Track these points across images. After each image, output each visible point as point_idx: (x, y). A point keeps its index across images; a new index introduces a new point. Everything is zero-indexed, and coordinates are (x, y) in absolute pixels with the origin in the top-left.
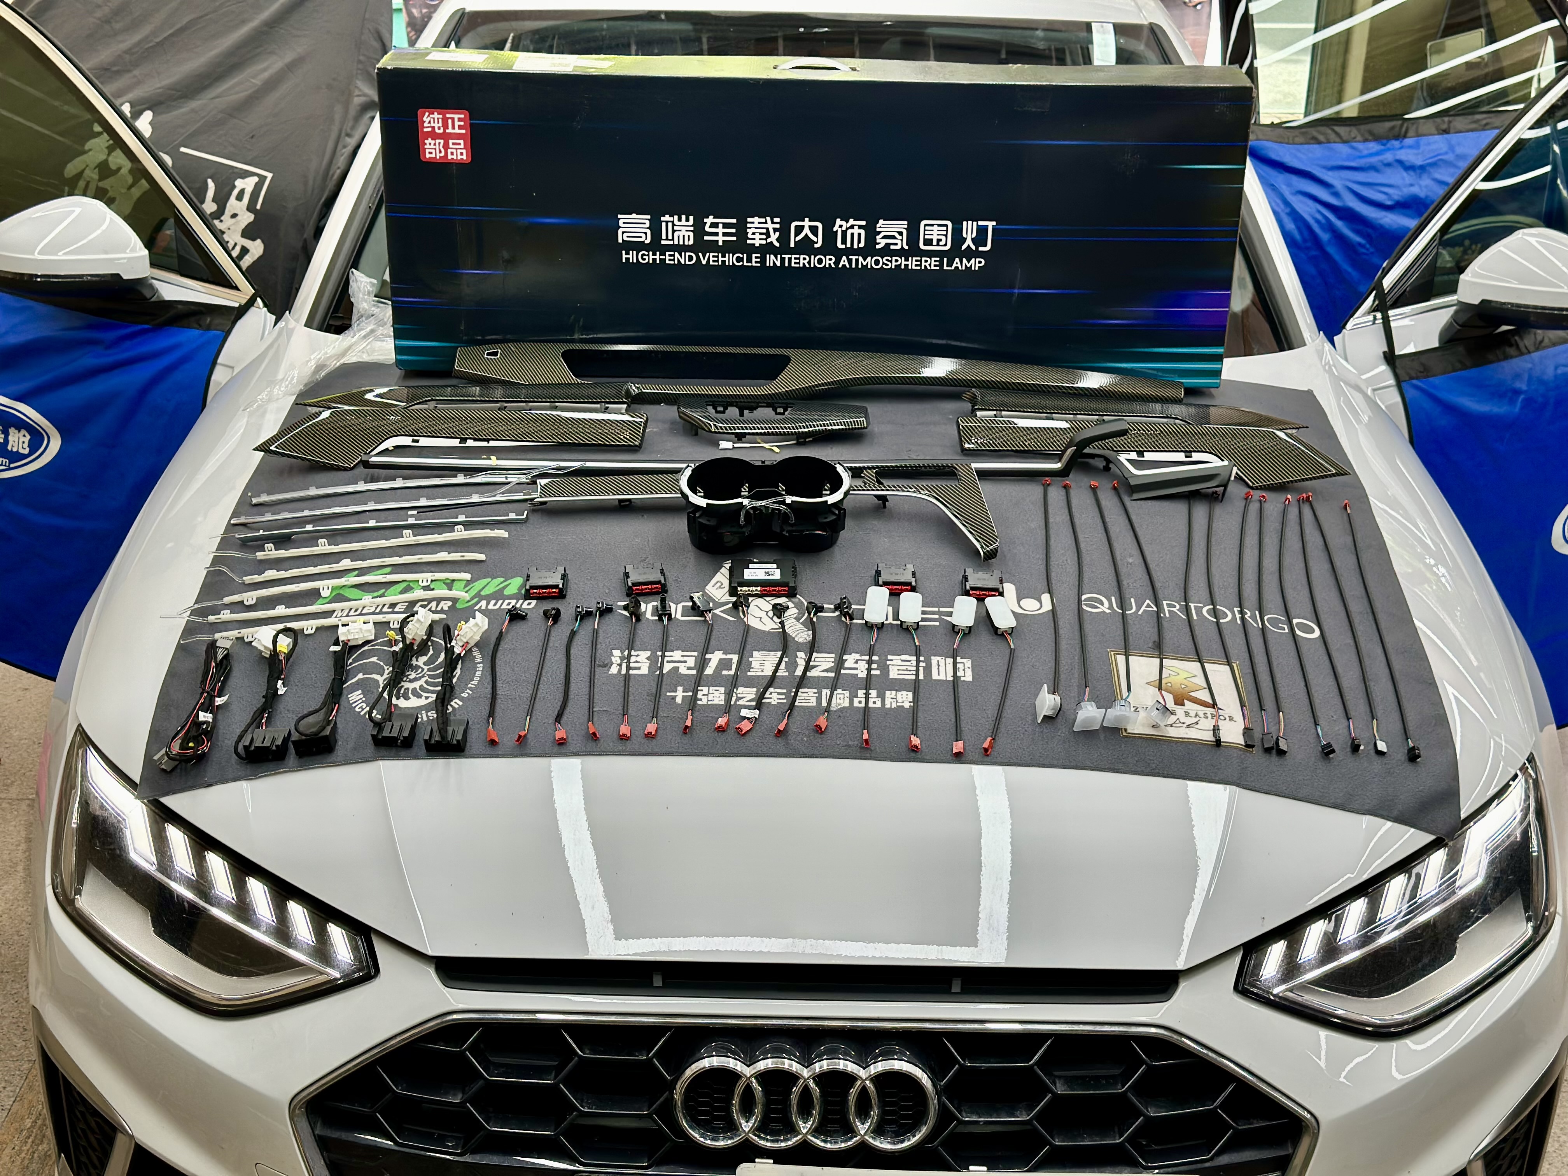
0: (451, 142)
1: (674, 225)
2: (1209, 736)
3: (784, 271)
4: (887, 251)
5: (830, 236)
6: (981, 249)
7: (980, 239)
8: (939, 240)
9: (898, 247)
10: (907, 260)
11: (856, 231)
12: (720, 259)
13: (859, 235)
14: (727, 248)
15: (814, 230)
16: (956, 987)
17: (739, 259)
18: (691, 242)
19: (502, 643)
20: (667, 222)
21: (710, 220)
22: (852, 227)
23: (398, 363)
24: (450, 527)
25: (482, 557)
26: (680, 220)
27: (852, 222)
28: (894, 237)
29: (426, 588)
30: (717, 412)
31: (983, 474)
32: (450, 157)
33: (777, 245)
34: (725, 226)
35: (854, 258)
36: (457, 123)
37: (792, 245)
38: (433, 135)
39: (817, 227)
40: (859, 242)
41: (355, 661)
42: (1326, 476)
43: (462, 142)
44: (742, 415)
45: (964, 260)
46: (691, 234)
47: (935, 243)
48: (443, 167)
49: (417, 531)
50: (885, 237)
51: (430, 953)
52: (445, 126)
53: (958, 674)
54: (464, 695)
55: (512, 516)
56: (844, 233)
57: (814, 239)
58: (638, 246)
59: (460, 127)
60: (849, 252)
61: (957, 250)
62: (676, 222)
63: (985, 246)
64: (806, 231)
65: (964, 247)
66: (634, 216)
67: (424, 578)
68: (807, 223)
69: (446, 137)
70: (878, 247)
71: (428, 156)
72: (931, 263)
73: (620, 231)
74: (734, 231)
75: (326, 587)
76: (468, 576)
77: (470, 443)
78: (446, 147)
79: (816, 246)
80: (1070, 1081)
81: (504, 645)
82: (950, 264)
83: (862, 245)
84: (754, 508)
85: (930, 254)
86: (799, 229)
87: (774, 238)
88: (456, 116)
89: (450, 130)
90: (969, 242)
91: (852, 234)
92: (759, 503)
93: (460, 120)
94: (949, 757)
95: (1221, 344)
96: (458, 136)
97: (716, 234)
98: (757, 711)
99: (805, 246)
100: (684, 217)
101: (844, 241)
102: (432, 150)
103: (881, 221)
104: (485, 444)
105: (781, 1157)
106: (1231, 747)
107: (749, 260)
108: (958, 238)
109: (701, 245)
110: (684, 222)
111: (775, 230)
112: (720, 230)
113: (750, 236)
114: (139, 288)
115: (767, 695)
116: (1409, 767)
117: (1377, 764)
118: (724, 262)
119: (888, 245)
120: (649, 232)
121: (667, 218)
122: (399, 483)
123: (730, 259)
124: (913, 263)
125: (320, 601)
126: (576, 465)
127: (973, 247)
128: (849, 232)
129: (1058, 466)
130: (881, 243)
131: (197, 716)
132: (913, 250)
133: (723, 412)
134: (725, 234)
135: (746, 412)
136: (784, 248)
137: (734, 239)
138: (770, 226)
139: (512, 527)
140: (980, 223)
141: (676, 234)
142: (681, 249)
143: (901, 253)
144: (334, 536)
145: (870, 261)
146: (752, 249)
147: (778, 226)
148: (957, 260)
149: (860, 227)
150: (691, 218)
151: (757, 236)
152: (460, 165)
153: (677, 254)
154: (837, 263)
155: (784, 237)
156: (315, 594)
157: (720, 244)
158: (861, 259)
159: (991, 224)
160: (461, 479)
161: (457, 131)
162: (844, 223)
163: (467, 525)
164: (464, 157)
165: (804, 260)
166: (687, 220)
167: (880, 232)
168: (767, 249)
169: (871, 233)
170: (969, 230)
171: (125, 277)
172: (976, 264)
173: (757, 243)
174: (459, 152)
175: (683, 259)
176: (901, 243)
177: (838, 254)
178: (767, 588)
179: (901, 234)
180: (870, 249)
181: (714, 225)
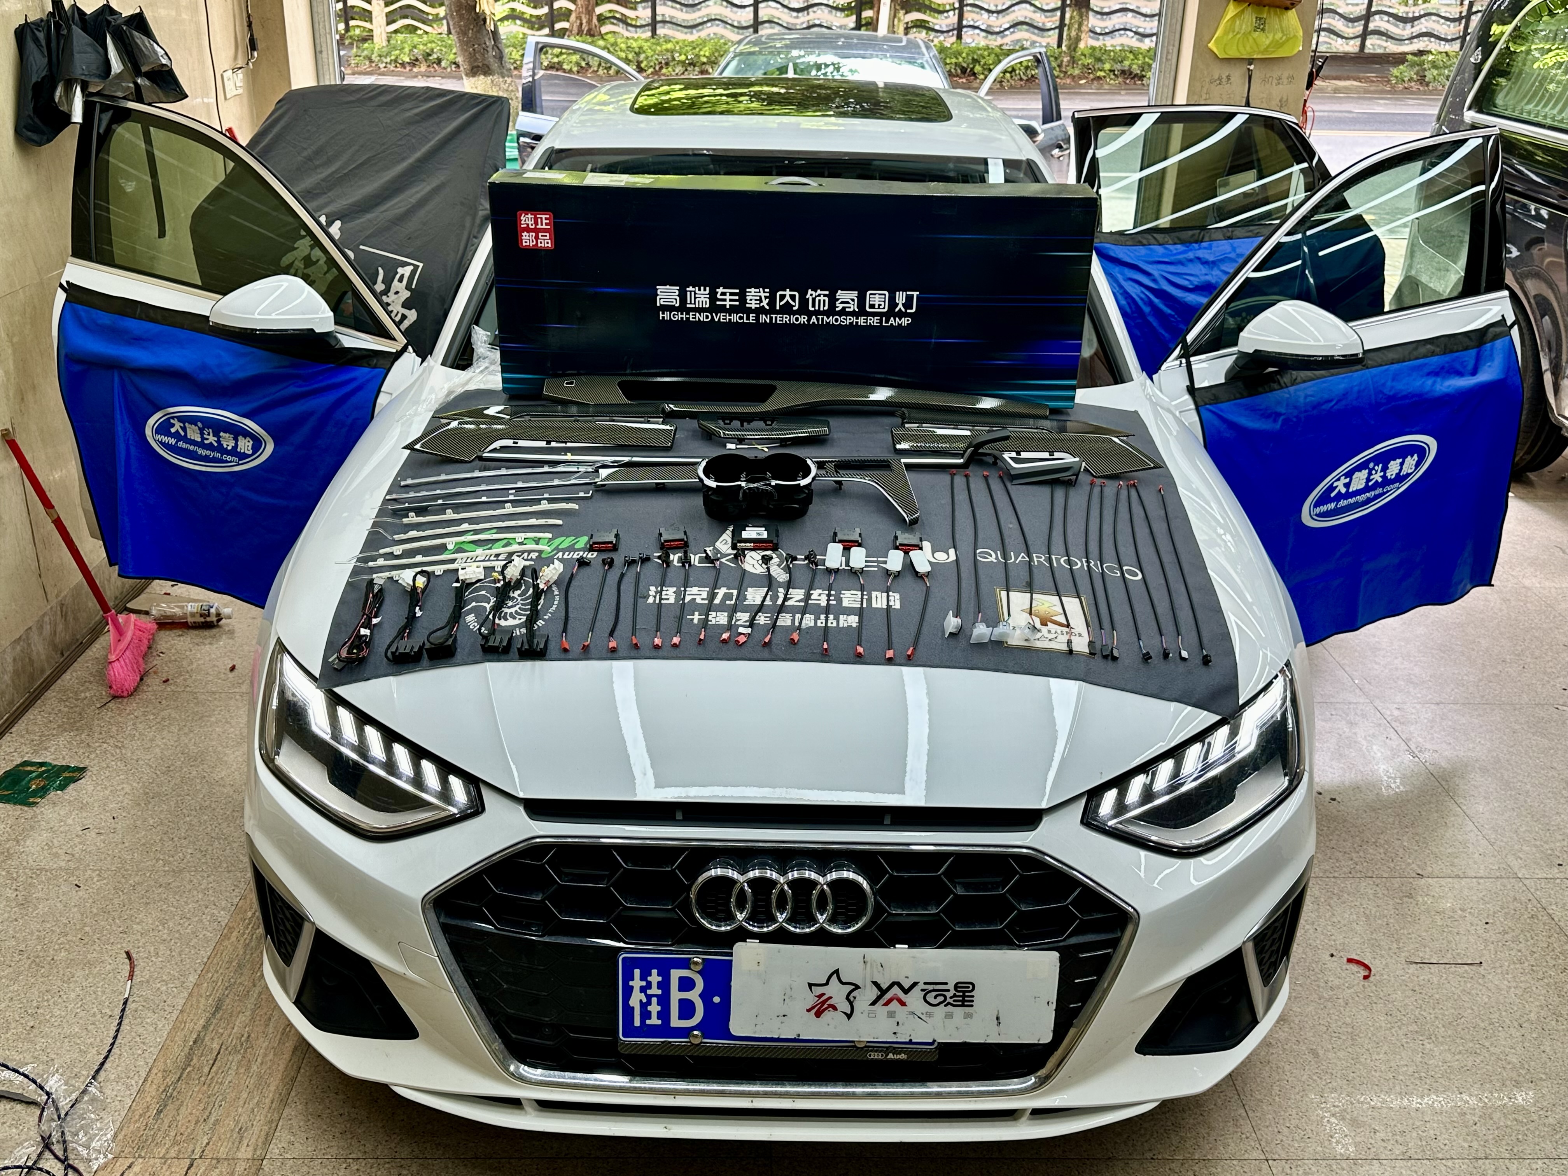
0: (540, 234)
1: (695, 294)
2: (1064, 647)
3: (772, 326)
4: (843, 312)
5: (804, 302)
6: (909, 311)
7: (908, 304)
8: (880, 305)
9: (851, 310)
10: (857, 318)
11: (822, 298)
12: (728, 317)
13: (824, 301)
14: (733, 310)
15: (793, 297)
16: (887, 821)
17: (741, 318)
18: (708, 306)
19: (573, 582)
20: (691, 292)
21: (720, 290)
22: (819, 295)
23: (504, 389)
24: (538, 502)
25: (560, 522)
26: (700, 290)
27: (819, 292)
28: (848, 303)
29: (521, 544)
30: (725, 424)
31: (909, 467)
32: (539, 245)
33: (767, 307)
34: (731, 294)
35: (820, 317)
36: (544, 221)
37: (778, 308)
38: (528, 230)
39: (795, 296)
40: (824, 306)
41: (470, 594)
42: (1147, 469)
43: (548, 234)
44: (742, 425)
45: (897, 319)
46: (708, 300)
47: (877, 306)
48: (535, 252)
49: (515, 504)
50: (842, 303)
51: (521, 795)
52: (536, 223)
53: (891, 603)
54: (546, 617)
55: (582, 494)
56: (814, 300)
57: (793, 303)
58: (671, 308)
59: (546, 224)
60: (817, 313)
61: (892, 312)
62: (697, 292)
63: (912, 308)
64: (788, 298)
65: (897, 310)
66: (668, 287)
67: (520, 536)
68: (788, 292)
69: (537, 231)
70: (837, 309)
71: (524, 244)
72: (874, 321)
73: (658, 297)
74: (737, 298)
75: (451, 543)
76: (550, 535)
77: (553, 444)
78: (537, 238)
79: (795, 308)
80: (967, 887)
81: (574, 583)
82: (887, 322)
83: (826, 308)
84: (749, 489)
85: (874, 314)
86: (782, 297)
87: (765, 303)
88: (544, 217)
89: (539, 226)
90: (900, 306)
91: (819, 301)
92: (752, 485)
93: (546, 219)
94: (883, 661)
95: (1074, 377)
96: (545, 230)
97: (725, 300)
98: (750, 629)
99: (787, 309)
100: (702, 288)
101: (814, 306)
102: (527, 240)
103: (839, 291)
104: (563, 445)
105: (764, 938)
106: (1080, 654)
107: (748, 319)
108: (893, 304)
109: (715, 308)
110: (702, 292)
111: (766, 297)
112: (728, 297)
113: (748, 301)
114: (327, 339)
115: (757, 618)
116: (1204, 669)
117: (1182, 666)
118: (730, 320)
119: (844, 308)
120: (678, 298)
121: (691, 288)
122: (503, 471)
123: (735, 318)
124: (861, 321)
125: (447, 552)
126: (626, 459)
127: (903, 310)
128: (817, 299)
129: (961, 461)
130: (839, 306)
131: (359, 631)
132: (862, 311)
133: (729, 424)
134: (731, 300)
135: (745, 424)
136: (772, 310)
137: (737, 303)
138: (763, 295)
139: (581, 502)
140: (908, 293)
141: (697, 300)
142: (700, 310)
143: (853, 313)
144: (456, 508)
145: (832, 320)
146: (749, 311)
147: (768, 295)
148: (892, 319)
149: (825, 295)
150: (708, 289)
151: (753, 302)
152: (546, 250)
153: (697, 314)
154: (809, 320)
155: (772, 303)
156: (443, 548)
157: (728, 307)
158: (825, 318)
159: (916, 294)
160: (546, 469)
161: (544, 227)
162: (813, 293)
163: (550, 501)
164: (549, 245)
165: (786, 319)
166: (705, 290)
167: (838, 300)
168: (760, 311)
169: (833, 300)
170: (901, 298)
171: (317, 331)
172: (905, 321)
173: (753, 306)
174: (546, 242)
175: (703, 317)
176: (853, 307)
177: (810, 314)
178: (758, 544)
179: (853, 300)
180: (831, 312)
181: (723, 294)
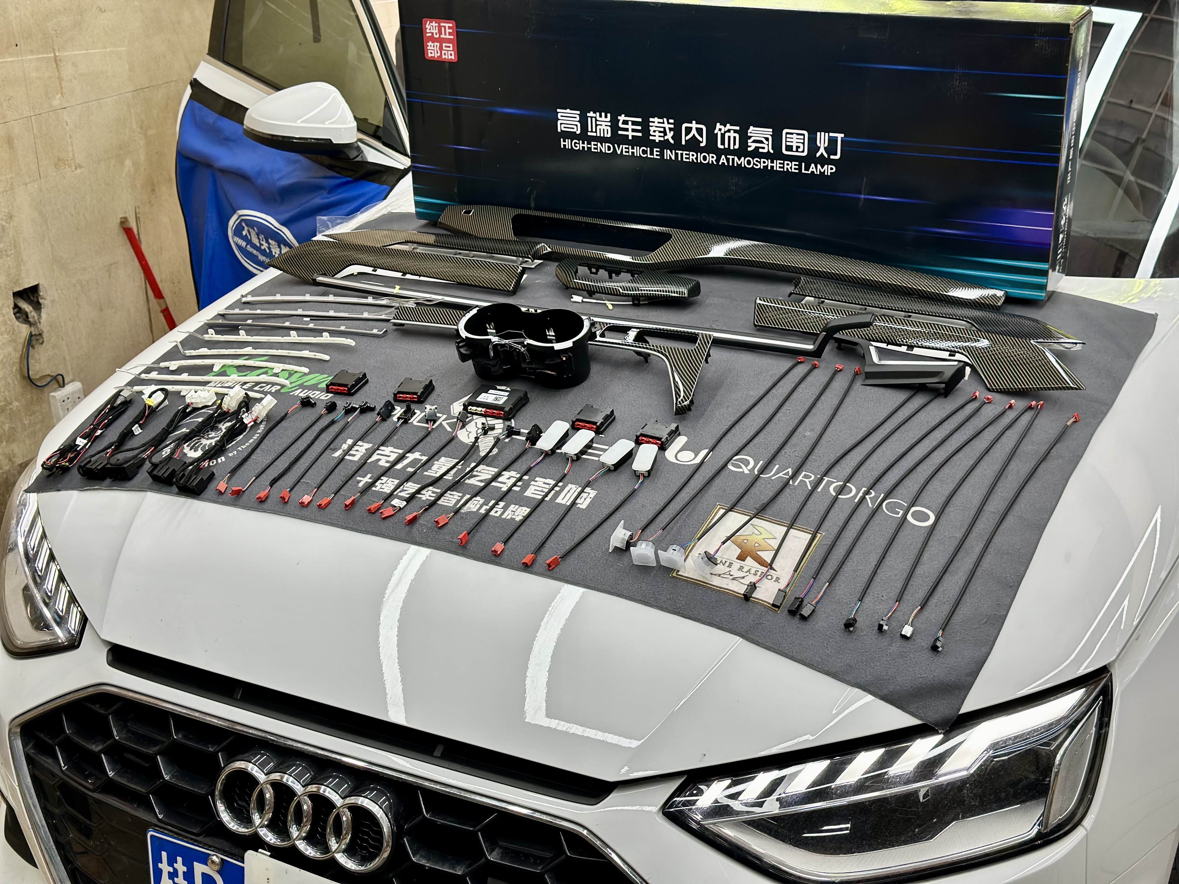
0: (444, 45)
1: (596, 120)
3: (677, 163)
4: (756, 153)
5: (712, 137)
6: (832, 157)
7: (831, 149)
8: (798, 147)
9: (765, 151)
10: (772, 162)
11: (732, 134)
12: (631, 150)
13: (735, 138)
14: (635, 142)
15: (699, 131)
16: (438, 752)
17: (644, 152)
18: (609, 135)
20: (592, 117)
21: (622, 118)
22: (729, 131)
23: (419, 215)
24: (319, 332)
26: (601, 116)
27: (728, 127)
28: (762, 142)
29: (276, 375)
30: (591, 273)
31: (717, 342)
32: (444, 57)
33: (672, 142)
34: (634, 123)
35: (731, 157)
36: (448, 31)
37: (683, 143)
38: (433, 39)
39: (702, 129)
40: (735, 144)
43: (451, 45)
44: (611, 277)
45: (819, 166)
46: (609, 129)
47: (794, 149)
48: (439, 63)
49: (301, 332)
50: (754, 141)
51: (103, 637)
52: (440, 33)
53: (578, 501)
54: (230, 455)
55: (375, 331)
56: (723, 135)
57: (700, 139)
58: (571, 136)
59: (450, 34)
60: (727, 152)
61: (811, 158)
62: (598, 118)
63: (836, 154)
64: (694, 132)
65: (818, 155)
66: (568, 111)
67: (278, 367)
68: (694, 125)
69: (441, 41)
70: (749, 149)
71: (430, 55)
72: (791, 167)
73: (559, 122)
74: (639, 128)
75: (218, 364)
76: (306, 370)
77: (408, 276)
78: (441, 49)
79: (702, 145)
80: (506, 853)
81: (284, 424)
82: (807, 169)
83: (737, 147)
85: (791, 158)
86: (688, 130)
87: (669, 136)
88: (447, 25)
89: (443, 36)
90: (822, 151)
91: (729, 137)
92: (504, 342)
93: (449, 28)
94: (520, 565)
96: (449, 41)
97: (627, 130)
98: (405, 503)
99: (693, 145)
100: (603, 114)
101: (723, 143)
102: (432, 51)
103: (751, 127)
105: (277, 853)
106: (759, 603)
107: (652, 153)
108: (813, 147)
109: (617, 139)
110: (603, 119)
111: (670, 129)
112: (630, 126)
113: (652, 133)
114: (346, 150)
115: (423, 492)
116: (928, 654)
117: (897, 645)
118: (633, 153)
119: (757, 148)
120: (579, 124)
121: (591, 114)
123: (638, 151)
124: (777, 165)
125: (213, 374)
127: (826, 155)
128: (727, 135)
129: (810, 347)
130: (752, 146)
131: (75, 440)
132: (777, 155)
133: (596, 273)
134: (633, 130)
135: (614, 275)
136: (677, 145)
137: (640, 134)
138: (667, 126)
140: (831, 134)
141: (598, 127)
142: (602, 140)
143: (767, 156)
144: (251, 330)
145: (743, 161)
146: (653, 144)
147: (672, 126)
148: (813, 165)
149: (735, 131)
150: (609, 115)
151: (657, 134)
153: (599, 144)
154: (718, 160)
155: (677, 136)
156: (209, 369)
157: (630, 138)
158: (736, 158)
159: (840, 136)
160: (370, 300)
161: (448, 36)
162: (722, 127)
164: (453, 57)
165: (692, 157)
166: (606, 117)
167: (750, 137)
168: (664, 145)
169: (744, 137)
170: (822, 139)
171: (334, 142)
172: (829, 170)
173: (657, 139)
174: (449, 54)
175: (604, 148)
176: (767, 147)
177: (719, 153)
178: (492, 411)
179: (767, 139)
180: (743, 151)
181: (625, 122)
